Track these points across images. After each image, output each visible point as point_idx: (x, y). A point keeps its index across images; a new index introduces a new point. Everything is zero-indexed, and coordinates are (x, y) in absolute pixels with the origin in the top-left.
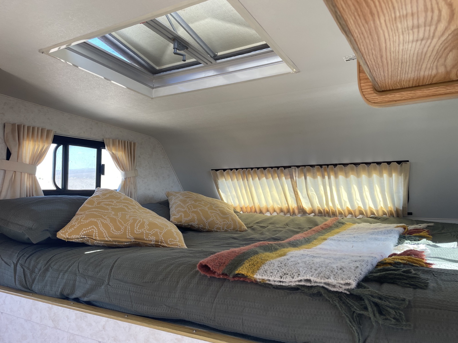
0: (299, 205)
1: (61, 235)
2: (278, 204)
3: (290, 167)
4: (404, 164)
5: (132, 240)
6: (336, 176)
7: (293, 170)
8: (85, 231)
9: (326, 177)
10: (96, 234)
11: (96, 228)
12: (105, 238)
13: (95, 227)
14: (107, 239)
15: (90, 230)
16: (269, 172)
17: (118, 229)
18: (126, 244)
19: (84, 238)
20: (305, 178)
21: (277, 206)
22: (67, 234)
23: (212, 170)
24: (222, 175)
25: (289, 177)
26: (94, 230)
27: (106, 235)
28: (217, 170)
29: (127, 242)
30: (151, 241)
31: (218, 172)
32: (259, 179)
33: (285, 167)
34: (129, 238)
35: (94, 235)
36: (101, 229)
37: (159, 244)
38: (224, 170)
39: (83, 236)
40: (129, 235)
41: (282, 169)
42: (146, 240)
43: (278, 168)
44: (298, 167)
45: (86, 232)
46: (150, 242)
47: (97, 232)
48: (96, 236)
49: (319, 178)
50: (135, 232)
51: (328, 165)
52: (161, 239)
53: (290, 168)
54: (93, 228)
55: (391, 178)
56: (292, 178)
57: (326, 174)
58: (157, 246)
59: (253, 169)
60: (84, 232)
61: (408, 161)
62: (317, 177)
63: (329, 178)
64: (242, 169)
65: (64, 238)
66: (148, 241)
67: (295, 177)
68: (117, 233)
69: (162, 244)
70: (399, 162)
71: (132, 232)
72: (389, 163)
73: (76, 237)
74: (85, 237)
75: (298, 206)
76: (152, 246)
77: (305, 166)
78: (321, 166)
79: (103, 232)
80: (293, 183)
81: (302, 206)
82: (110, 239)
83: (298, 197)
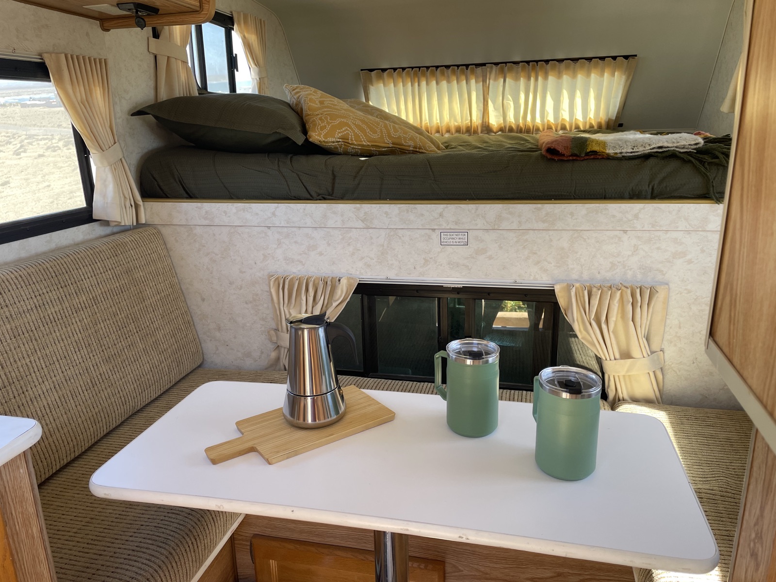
0: (485, 121)
1: (316, 137)
2: (456, 120)
3: (484, 65)
4: (630, 59)
5: (391, 145)
6: (546, 78)
7: (488, 69)
8: (339, 133)
9: (532, 79)
10: (352, 137)
11: (350, 130)
12: (362, 141)
13: (348, 129)
14: (365, 144)
15: (345, 133)
16: (454, 72)
17: (375, 132)
18: (383, 149)
19: (339, 142)
20: (505, 81)
21: (453, 124)
22: (322, 136)
23: (362, 70)
24: (380, 78)
25: (481, 79)
26: (349, 132)
27: (363, 138)
28: (371, 70)
29: (385, 148)
30: (409, 146)
31: (373, 73)
32: (437, 83)
33: (478, 65)
34: (387, 143)
35: (350, 139)
36: (356, 131)
37: (418, 150)
38: (384, 70)
39: (339, 140)
40: (386, 139)
41: (474, 67)
42: (405, 146)
43: (467, 66)
44: (496, 64)
45: (341, 134)
46: (407, 148)
47: (353, 134)
48: (352, 140)
49: (522, 81)
50: (393, 135)
51: (537, 62)
52: (419, 144)
53: (483, 67)
54: (347, 130)
55: (613, 78)
56: (484, 81)
57: (533, 74)
58: (414, 152)
59: (429, 68)
60: (340, 135)
61: (636, 56)
62: (520, 79)
63: (536, 79)
64: (412, 68)
65: (320, 141)
66: (407, 146)
67: (489, 79)
68: (375, 136)
69: (421, 151)
70: (626, 57)
71: (390, 136)
72: (614, 58)
73: (332, 140)
74: (341, 140)
75: (483, 122)
76: (410, 152)
77: (506, 63)
78: (528, 62)
79: (360, 135)
80: (485, 88)
81: (489, 123)
82: (369, 143)
83: (487, 109)
